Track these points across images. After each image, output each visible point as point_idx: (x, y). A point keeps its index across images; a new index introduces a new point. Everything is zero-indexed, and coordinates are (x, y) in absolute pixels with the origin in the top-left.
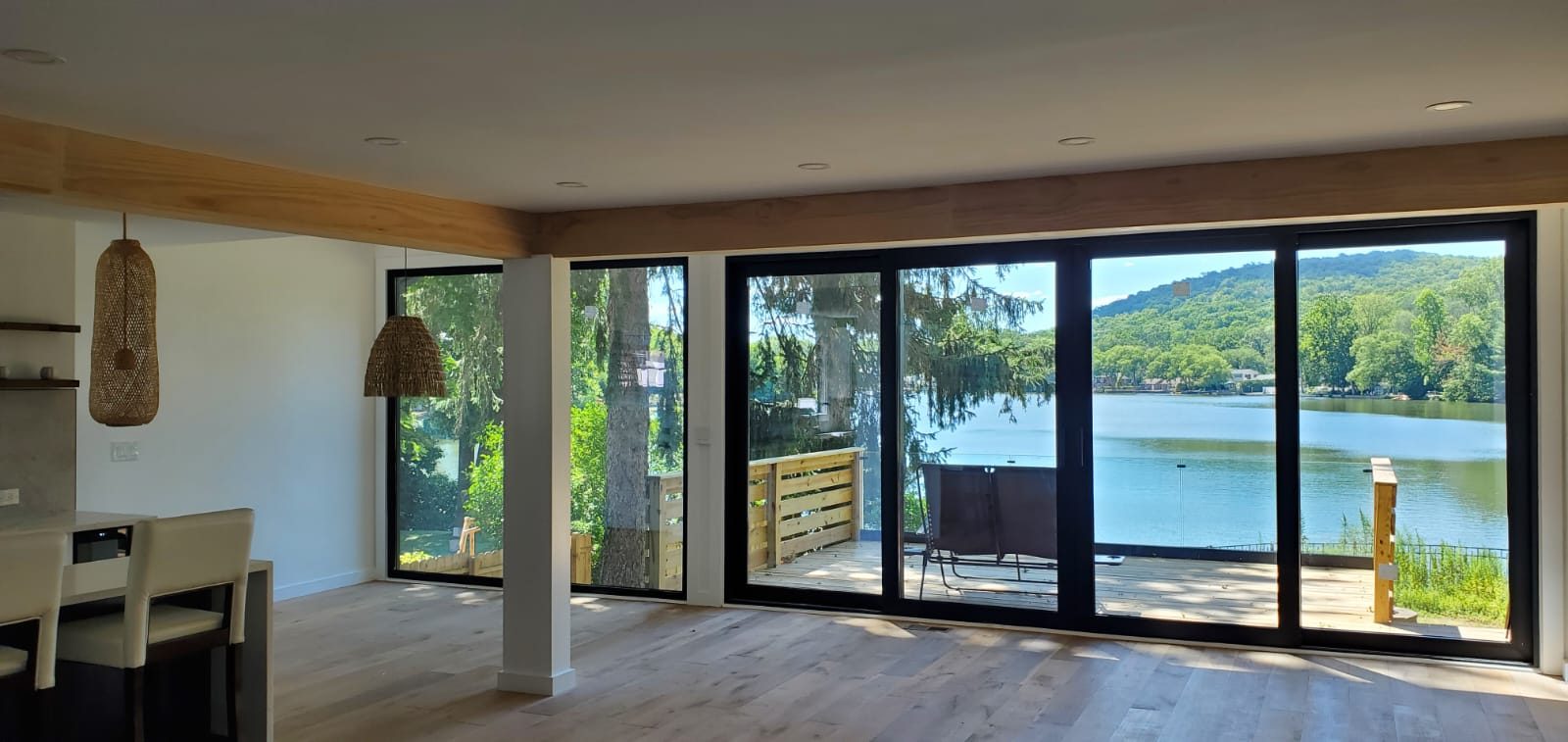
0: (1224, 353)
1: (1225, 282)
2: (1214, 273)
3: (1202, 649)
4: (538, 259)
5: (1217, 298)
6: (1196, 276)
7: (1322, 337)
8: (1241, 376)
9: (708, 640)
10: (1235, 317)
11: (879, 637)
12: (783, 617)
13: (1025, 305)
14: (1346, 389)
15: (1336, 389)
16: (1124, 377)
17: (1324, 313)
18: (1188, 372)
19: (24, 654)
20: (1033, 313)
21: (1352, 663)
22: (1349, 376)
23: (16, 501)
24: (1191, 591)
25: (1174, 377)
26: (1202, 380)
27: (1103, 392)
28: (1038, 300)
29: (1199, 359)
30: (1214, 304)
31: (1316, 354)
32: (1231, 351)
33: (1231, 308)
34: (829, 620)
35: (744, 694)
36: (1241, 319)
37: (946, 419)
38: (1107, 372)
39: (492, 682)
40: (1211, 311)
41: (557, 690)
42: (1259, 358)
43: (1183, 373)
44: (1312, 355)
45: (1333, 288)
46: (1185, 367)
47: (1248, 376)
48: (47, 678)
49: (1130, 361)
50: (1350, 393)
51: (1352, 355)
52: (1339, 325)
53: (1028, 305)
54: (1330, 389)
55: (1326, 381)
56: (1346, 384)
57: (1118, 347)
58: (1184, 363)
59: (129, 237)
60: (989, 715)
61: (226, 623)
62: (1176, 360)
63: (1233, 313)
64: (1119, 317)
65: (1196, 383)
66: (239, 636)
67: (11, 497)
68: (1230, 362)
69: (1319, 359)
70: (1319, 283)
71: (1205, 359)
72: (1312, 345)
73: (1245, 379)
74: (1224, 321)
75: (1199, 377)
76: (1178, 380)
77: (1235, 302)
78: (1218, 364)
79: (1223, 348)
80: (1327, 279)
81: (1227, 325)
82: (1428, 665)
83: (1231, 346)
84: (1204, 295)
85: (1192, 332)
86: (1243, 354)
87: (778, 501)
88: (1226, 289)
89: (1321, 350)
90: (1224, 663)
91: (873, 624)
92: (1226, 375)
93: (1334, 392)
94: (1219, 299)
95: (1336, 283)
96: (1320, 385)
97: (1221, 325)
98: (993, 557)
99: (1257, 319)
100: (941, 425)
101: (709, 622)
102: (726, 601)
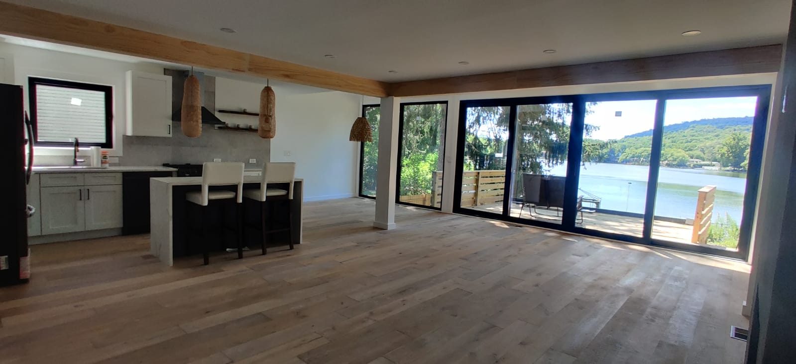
0: (687, 152)
1: (692, 126)
2: (687, 122)
3: (612, 242)
4: (390, 98)
5: (687, 132)
6: (679, 123)
7: (732, 148)
8: (693, 161)
9: (443, 221)
10: (694, 140)
11: (498, 227)
12: (469, 218)
13: (593, 127)
14: (740, 169)
15: (736, 169)
16: (644, 160)
17: (734, 139)
18: (671, 159)
19: (234, 193)
20: (596, 130)
21: (669, 252)
22: (742, 164)
23: (255, 162)
24: (622, 226)
25: (665, 160)
26: (676, 162)
27: (635, 165)
28: (598, 126)
29: (676, 155)
30: (685, 134)
31: (728, 155)
32: (691, 152)
33: (693, 136)
34: (483, 220)
35: (444, 236)
36: (696, 140)
37: (551, 164)
38: (637, 157)
39: (372, 225)
40: (684, 136)
41: (389, 228)
42: (702, 155)
43: (668, 159)
44: (726, 155)
45: (741, 129)
46: (670, 157)
47: (697, 162)
48: (240, 200)
49: (647, 154)
50: (742, 171)
51: (745, 156)
52: (740, 144)
53: (594, 128)
54: (733, 169)
55: (731, 166)
56: (741, 167)
57: (642, 148)
58: (670, 155)
59: (269, 86)
60: (520, 251)
61: (288, 193)
62: (666, 154)
63: (694, 138)
64: (645, 137)
65: (673, 163)
66: (291, 197)
67: (254, 161)
68: (689, 156)
69: (729, 157)
70: (734, 127)
71: (679, 154)
72: (727, 151)
73: (695, 163)
74: (689, 140)
75: (676, 161)
76: (666, 161)
77: (695, 134)
78: (684, 157)
79: (687, 151)
80: (738, 126)
81: (690, 142)
82: (700, 256)
83: (691, 150)
84: (682, 130)
85: (675, 144)
86: (695, 153)
87: (479, 185)
88: (692, 128)
89: (731, 153)
90: (618, 247)
91: (497, 223)
92: (687, 161)
93: (734, 170)
94: (688, 132)
95: (742, 128)
96: (728, 167)
97: (687, 142)
98: (546, 207)
99: (704, 140)
100: (549, 166)
101: (446, 217)
102: (453, 212)
